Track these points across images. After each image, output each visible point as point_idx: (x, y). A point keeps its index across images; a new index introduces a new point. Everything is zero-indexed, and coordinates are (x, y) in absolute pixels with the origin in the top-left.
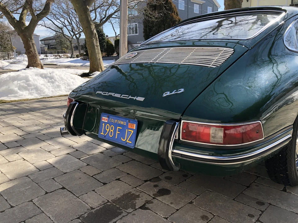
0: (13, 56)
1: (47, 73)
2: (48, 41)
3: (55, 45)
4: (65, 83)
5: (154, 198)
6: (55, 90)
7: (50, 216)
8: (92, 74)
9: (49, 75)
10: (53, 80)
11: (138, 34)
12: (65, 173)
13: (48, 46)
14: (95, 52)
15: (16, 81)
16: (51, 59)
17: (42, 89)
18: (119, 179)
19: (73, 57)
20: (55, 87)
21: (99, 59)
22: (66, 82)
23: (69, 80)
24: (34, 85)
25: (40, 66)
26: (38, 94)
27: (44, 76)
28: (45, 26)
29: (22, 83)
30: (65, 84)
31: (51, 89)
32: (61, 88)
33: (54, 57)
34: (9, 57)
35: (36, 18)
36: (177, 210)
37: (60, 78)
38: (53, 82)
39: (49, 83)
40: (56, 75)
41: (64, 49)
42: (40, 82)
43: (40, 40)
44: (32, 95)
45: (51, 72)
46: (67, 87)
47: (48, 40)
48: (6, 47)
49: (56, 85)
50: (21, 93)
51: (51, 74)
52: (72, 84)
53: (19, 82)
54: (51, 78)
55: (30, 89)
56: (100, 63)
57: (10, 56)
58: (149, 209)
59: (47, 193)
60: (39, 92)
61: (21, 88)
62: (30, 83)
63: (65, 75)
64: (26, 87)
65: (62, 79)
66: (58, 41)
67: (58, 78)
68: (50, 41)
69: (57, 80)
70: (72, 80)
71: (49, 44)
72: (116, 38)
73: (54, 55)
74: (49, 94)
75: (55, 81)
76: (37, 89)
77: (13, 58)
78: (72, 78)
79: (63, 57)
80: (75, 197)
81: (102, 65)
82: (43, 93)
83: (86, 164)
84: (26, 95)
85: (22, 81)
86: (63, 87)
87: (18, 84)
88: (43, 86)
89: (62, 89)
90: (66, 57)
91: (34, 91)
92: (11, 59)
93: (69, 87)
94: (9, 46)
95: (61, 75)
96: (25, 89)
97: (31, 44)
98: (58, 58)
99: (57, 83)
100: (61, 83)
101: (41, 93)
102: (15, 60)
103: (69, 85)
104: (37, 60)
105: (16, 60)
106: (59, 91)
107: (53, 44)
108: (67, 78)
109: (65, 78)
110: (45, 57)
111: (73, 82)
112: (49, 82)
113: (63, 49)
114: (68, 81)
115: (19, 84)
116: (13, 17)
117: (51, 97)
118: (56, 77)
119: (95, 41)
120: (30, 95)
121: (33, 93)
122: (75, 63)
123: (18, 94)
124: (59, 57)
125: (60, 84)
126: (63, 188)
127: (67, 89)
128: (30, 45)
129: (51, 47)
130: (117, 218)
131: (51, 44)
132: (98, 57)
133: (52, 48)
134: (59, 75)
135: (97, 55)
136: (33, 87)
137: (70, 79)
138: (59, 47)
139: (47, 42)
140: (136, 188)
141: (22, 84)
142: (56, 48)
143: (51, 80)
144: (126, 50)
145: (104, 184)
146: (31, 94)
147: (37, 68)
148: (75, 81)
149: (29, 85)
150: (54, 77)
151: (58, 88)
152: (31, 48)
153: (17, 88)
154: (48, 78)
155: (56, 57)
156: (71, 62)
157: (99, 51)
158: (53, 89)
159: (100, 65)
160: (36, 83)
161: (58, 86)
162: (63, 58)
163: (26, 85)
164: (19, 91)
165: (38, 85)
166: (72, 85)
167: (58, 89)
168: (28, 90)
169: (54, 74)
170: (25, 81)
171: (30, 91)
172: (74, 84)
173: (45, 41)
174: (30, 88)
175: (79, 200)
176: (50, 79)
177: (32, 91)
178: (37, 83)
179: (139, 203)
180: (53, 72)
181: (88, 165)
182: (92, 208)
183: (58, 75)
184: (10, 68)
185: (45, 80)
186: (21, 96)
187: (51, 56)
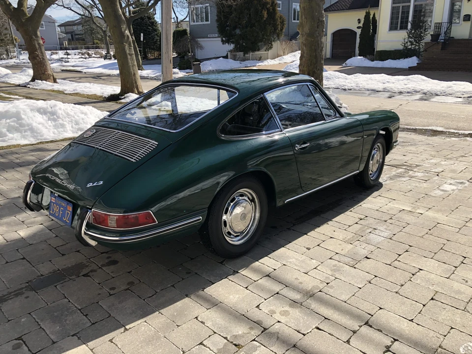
0: (15, 54)
1: (47, 107)
2: (71, 27)
3: (82, 34)
4: (72, 120)
5: (100, 268)
6: (58, 131)
7: (5, 281)
8: (123, 97)
9: (50, 110)
10: (55, 116)
11: (209, 22)
12: (30, 245)
13: (72, 36)
14: (128, 63)
15: (4, 120)
16: (75, 59)
17: (39, 130)
18: (78, 251)
19: (108, 57)
20: (58, 126)
21: (134, 74)
22: (73, 118)
23: (78, 116)
24: (28, 125)
25: (52, 78)
26: (34, 137)
27: (42, 111)
28: (63, 6)
29: (12, 122)
30: (72, 122)
31: (52, 130)
32: (66, 128)
33: (80, 57)
34: (9, 56)
35: (43, 4)
36: (113, 277)
37: (65, 113)
38: (55, 120)
39: (50, 122)
40: (60, 109)
41: (97, 41)
42: (38, 121)
43: (58, 26)
44: (26, 138)
45: (52, 105)
46: (74, 126)
47: (70, 25)
48: (3, 40)
49: (60, 123)
50: (11, 135)
51: (53, 109)
52: (81, 121)
53: (8, 121)
54: (53, 113)
55: (24, 131)
56: (135, 79)
57: (10, 54)
58: (90, 277)
59: (7, 262)
60: (35, 134)
61: (11, 129)
62: (24, 122)
63: (73, 109)
64: (17, 127)
65: (68, 114)
66: (87, 29)
67: (62, 114)
68: (75, 28)
69: (61, 116)
70: (83, 116)
71: (72, 32)
72: (177, 27)
73: (79, 53)
74: (48, 137)
75: (58, 117)
76: (32, 130)
77: (15, 57)
78: (83, 113)
79: (93, 55)
80: (31, 266)
81: (138, 84)
82: (40, 136)
83: (54, 235)
84: (17, 138)
85: (11, 120)
86: (68, 127)
87: (6, 124)
88: (40, 126)
89: (68, 129)
90: (98, 56)
91: (29, 133)
92: (11, 58)
93: (77, 127)
94: (9, 38)
95: (66, 109)
96: (17, 130)
97: (37, 45)
98: (85, 58)
99: (61, 121)
100: (66, 121)
101: (38, 136)
102: (18, 61)
103: (77, 123)
104: (46, 69)
105: (20, 60)
106: (63, 133)
107: (79, 33)
108: (74, 113)
109: (72, 113)
110: (66, 56)
111: (83, 119)
112: (49, 119)
113: (95, 41)
114: (76, 117)
115: (8, 123)
116: (8, 3)
117: (52, 142)
118: (60, 112)
119: (127, 47)
120: (23, 139)
121: (27, 136)
122: (110, 69)
123: (7, 137)
124: (87, 57)
125: (65, 123)
126: (24, 258)
127: (75, 128)
128: (35, 45)
129: (77, 36)
130: (59, 283)
131: (77, 33)
132: (132, 70)
133: (78, 39)
134: (64, 110)
135: (131, 68)
136: (27, 128)
137: (80, 115)
138: (88, 38)
139: (69, 28)
140: (89, 259)
141: (12, 124)
142: (84, 40)
143: (52, 117)
144: (171, 63)
145: (63, 255)
146: (24, 137)
147: (48, 83)
148: (87, 117)
149: (22, 125)
150: (57, 112)
151: (62, 128)
152: (36, 50)
153: (6, 130)
154: (48, 114)
155: (83, 56)
156: (104, 67)
157: (134, 63)
158: (55, 130)
159: (136, 83)
160: (30, 121)
161: (63, 126)
162: (94, 57)
163: (18, 126)
164: (8, 133)
165: (34, 124)
166: (81, 123)
167: (62, 130)
168: (21, 132)
169: (57, 108)
170: (15, 119)
171: (24, 134)
172: (85, 121)
173: (67, 27)
174: (23, 128)
175: (34, 269)
176: (52, 115)
177: (26, 133)
178: (32, 122)
179: (84, 272)
180: (55, 106)
181: (57, 236)
182: (42, 275)
183: (62, 109)
184: (7, 79)
185: (44, 116)
186: (11, 140)
187: (75, 54)
